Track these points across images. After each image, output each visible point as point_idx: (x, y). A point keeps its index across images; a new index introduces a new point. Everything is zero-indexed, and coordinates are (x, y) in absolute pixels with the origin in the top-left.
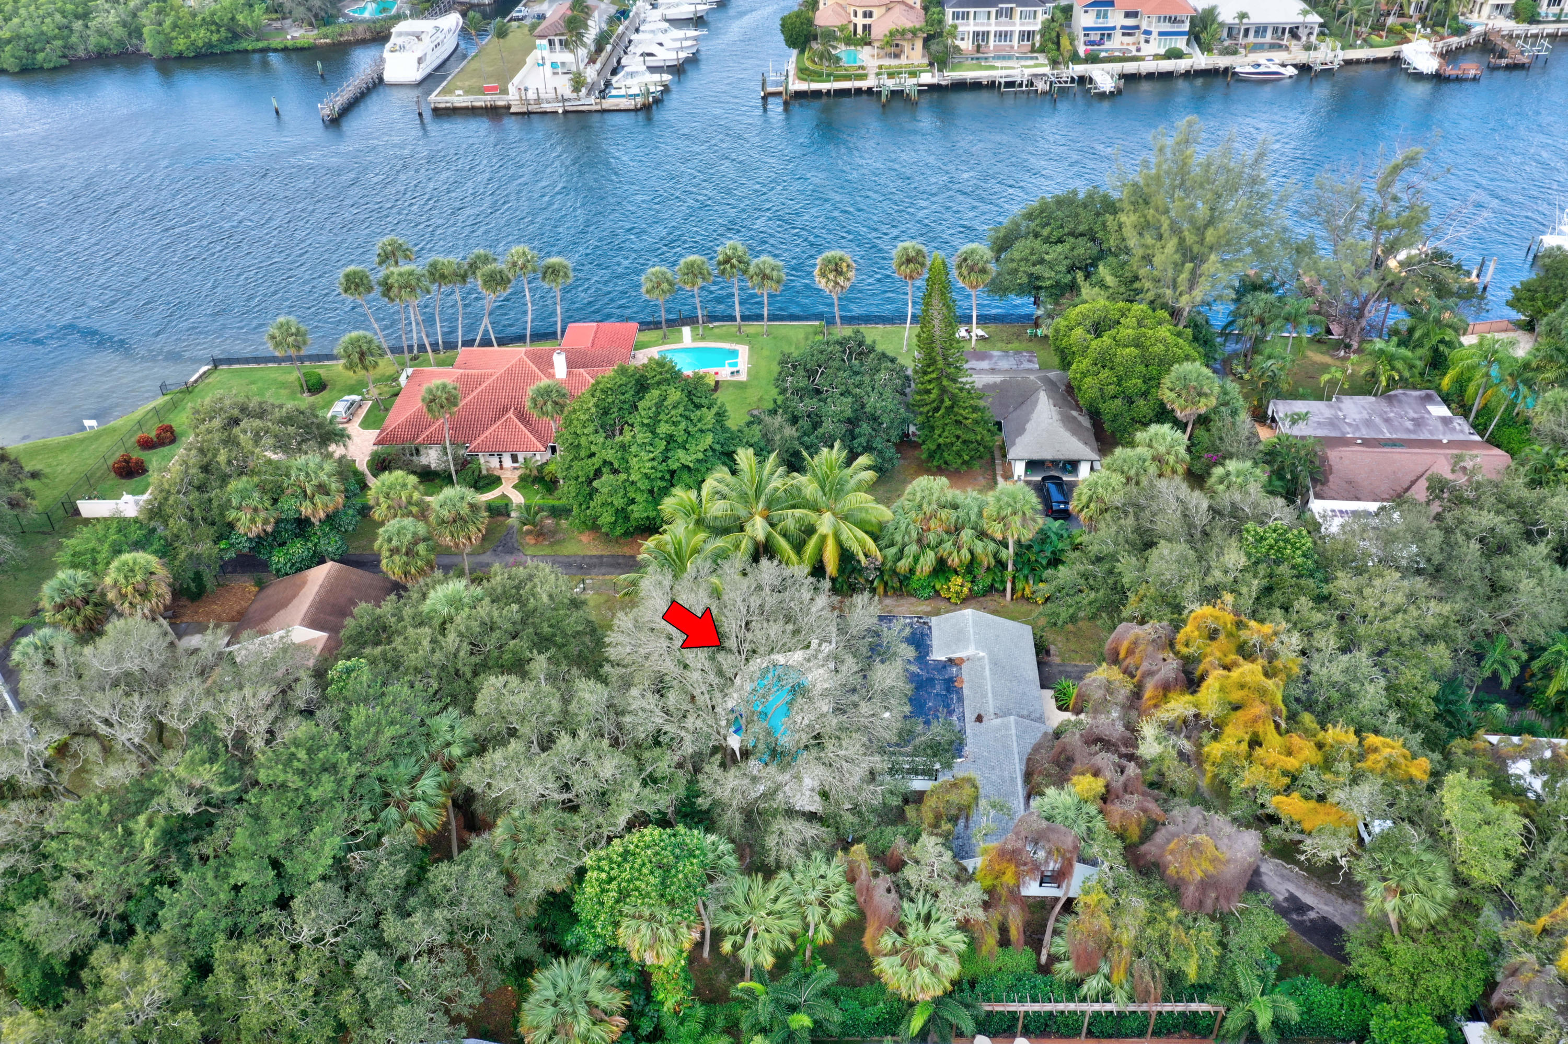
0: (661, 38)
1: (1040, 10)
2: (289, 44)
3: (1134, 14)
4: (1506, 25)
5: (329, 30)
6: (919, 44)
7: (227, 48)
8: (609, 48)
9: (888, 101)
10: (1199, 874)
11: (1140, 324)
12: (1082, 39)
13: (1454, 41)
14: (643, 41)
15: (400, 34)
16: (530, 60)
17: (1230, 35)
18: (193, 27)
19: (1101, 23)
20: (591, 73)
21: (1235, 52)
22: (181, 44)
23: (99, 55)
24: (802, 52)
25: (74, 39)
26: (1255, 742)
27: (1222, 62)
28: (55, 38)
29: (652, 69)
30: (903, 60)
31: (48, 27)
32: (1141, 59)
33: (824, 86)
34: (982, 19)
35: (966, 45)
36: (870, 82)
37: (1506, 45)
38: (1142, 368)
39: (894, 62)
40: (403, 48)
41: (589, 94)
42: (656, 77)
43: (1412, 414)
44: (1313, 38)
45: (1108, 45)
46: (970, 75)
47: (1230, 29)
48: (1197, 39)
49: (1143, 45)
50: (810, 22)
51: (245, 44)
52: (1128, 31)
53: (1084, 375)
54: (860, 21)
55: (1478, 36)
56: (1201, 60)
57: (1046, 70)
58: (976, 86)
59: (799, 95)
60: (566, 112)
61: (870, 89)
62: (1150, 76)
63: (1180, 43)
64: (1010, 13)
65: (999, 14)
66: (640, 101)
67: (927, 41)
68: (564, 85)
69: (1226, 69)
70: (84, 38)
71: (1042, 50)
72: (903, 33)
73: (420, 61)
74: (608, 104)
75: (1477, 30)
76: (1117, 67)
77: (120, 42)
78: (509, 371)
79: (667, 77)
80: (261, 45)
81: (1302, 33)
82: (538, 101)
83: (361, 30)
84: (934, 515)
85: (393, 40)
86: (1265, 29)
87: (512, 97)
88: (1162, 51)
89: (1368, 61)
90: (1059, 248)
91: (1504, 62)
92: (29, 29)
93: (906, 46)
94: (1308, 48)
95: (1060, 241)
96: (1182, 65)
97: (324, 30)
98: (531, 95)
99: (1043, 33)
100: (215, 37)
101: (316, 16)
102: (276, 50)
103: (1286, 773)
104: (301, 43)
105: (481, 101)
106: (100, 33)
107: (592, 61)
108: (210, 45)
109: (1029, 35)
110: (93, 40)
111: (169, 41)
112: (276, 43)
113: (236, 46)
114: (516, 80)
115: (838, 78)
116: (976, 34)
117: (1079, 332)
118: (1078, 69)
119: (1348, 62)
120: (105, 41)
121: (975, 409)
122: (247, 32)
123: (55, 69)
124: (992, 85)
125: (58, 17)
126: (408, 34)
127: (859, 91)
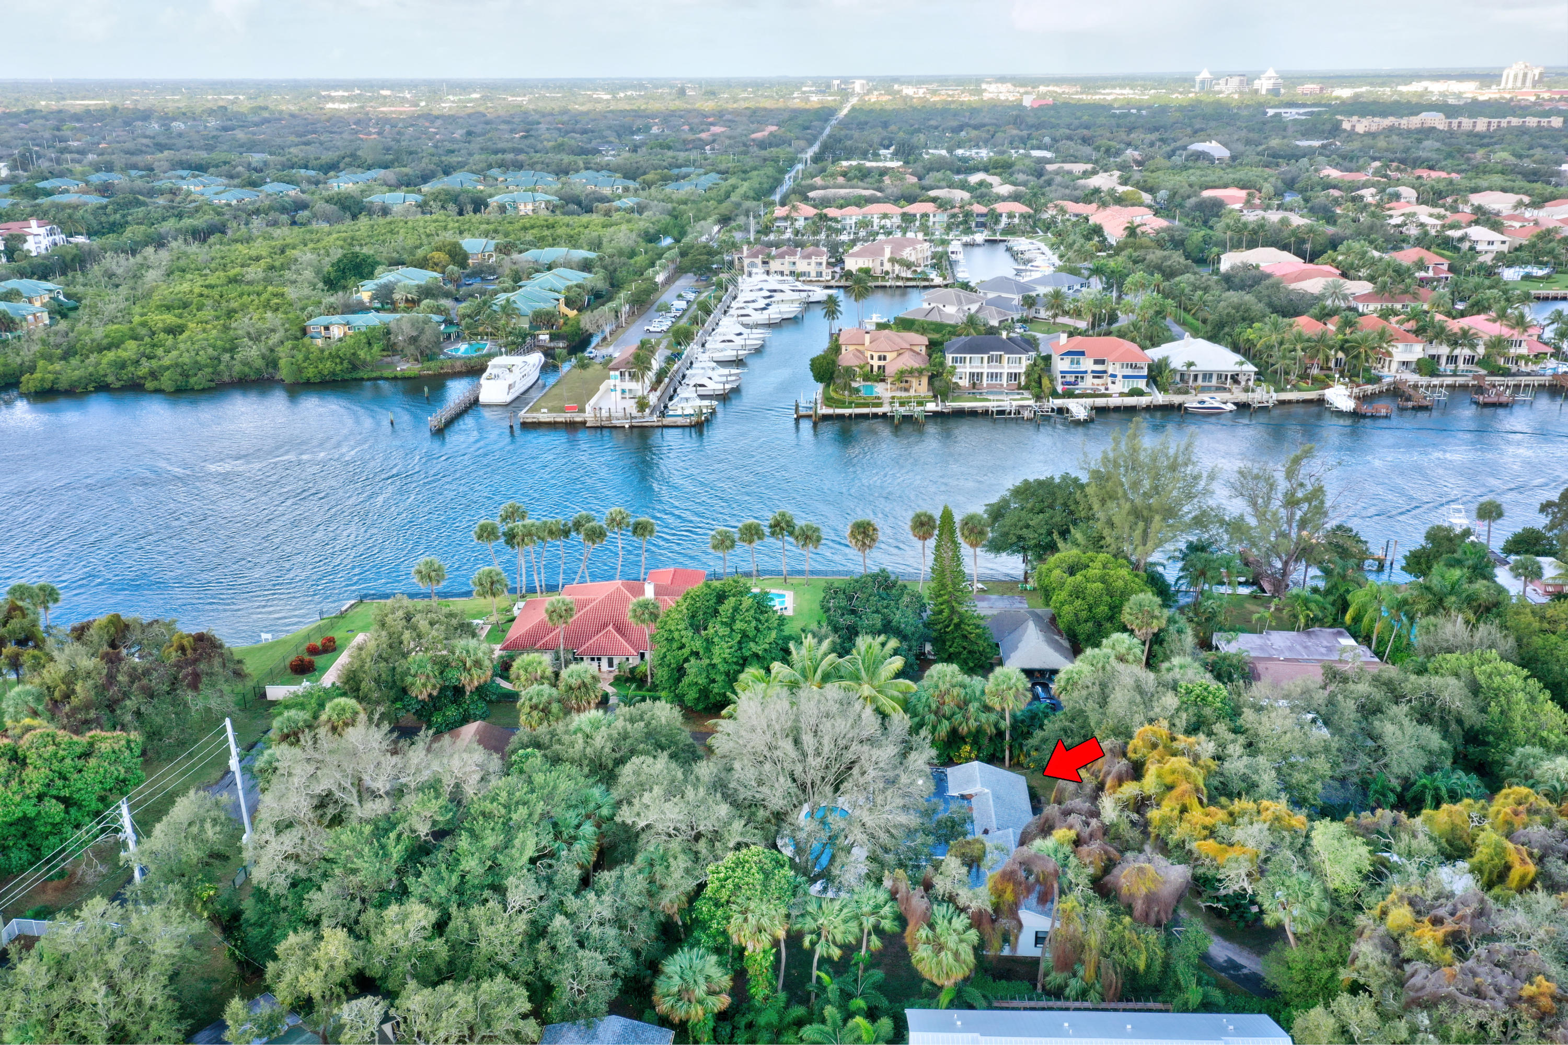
0: (710, 373)
1: (1024, 357)
2: (399, 374)
3: (1102, 362)
4: (1412, 378)
5: (432, 364)
6: (925, 381)
7: (347, 376)
8: (667, 380)
9: (900, 423)
10: (1144, 890)
11: (1104, 567)
12: (1060, 380)
13: (1369, 388)
14: (695, 375)
15: (495, 366)
16: (603, 387)
17: (1182, 379)
18: (321, 360)
19: (1075, 368)
20: (653, 399)
21: (1186, 392)
22: (310, 372)
23: (240, 380)
24: (828, 385)
25: (222, 367)
26: (1184, 810)
27: (1176, 399)
28: (207, 366)
29: (702, 397)
30: (912, 393)
31: (202, 358)
32: (1110, 396)
33: (847, 411)
34: (976, 363)
35: (965, 383)
36: (885, 409)
37: (1411, 392)
38: (1106, 598)
39: (904, 394)
40: (497, 377)
41: (652, 413)
42: (706, 403)
43: (1325, 643)
44: (1251, 383)
45: (1081, 385)
46: (967, 405)
47: (1182, 375)
48: (1155, 382)
49: (1110, 386)
50: (834, 362)
51: (361, 374)
52: (1098, 375)
53: (1062, 604)
54: (876, 363)
55: (1389, 384)
56: (1160, 398)
57: (1031, 402)
58: (973, 413)
59: (826, 418)
60: (631, 427)
61: (884, 415)
62: (1117, 409)
63: (1142, 384)
64: (999, 359)
65: (990, 360)
66: (694, 419)
67: (931, 378)
68: (631, 407)
69: (1180, 405)
70: (229, 367)
71: (1027, 388)
72: (911, 372)
73: (510, 387)
74: (667, 421)
75: (1387, 380)
76: (1089, 401)
77: (258, 371)
78: (609, 597)
79: (715, 403)
80: (374, 375)
81: (1242, 379)
82: (609, 418)
83: (458, 366)
84: (947, 692)
85: (488, 371)
86: (1211, 375)
87: (588, 416)
88: (1126, 390)
89: (1298, 402)
90: (1041, 516)
91: (1410, 404)
92: (186, 359)
93: (914, 382)
94: (1246, 390)
95: (1042, 511)
96: (1143, 401)
97: (426, 364)
98: (604, 414)
99: (1028, 374)
100: (339, 368)
101: (422, 353)
102: (387, 379)
103: (1205, 828)
104: (407, 374)
105: (561, 417)
106: (245, 363)
107: (653, 389)
108: (333, 373)
109: (1016, 376)
110: (237, 368)
111: (300, 370)
112: (387, 373)
113: (355, 375)
114: (592, 401)
115: (858, 405)
116: (972, 375)
117: (1057, 572)
118: (1058, 402)
119: (1282, 403)
120: (247, 369)
121: (978, 627)
122: (365, 363)
123: (203, 390)
124: (986, 413)
125: (210, 350)
126: (501, 367)
127: (875, 416)
